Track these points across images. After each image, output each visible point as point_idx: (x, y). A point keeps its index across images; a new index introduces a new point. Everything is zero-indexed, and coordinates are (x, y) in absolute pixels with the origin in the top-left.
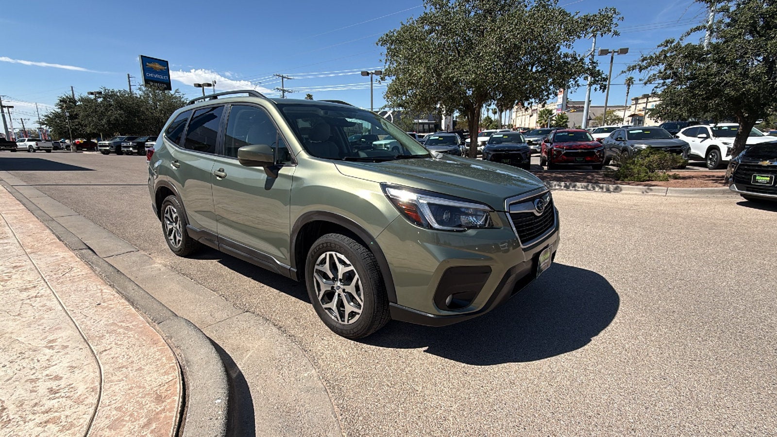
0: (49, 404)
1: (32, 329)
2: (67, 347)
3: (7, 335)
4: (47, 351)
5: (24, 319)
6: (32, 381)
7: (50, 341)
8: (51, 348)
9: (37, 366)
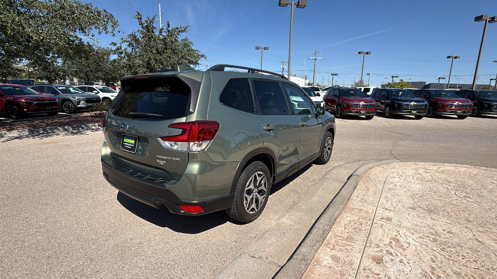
0: (404, 175)
1: (398, 193)
2: (391, 183)
3: (407, 195)
4: (397, 184)
5: (399, 198)
6: (405, 180)
7: (395, 186)
8: (396, 185)
9: (402, 183)
